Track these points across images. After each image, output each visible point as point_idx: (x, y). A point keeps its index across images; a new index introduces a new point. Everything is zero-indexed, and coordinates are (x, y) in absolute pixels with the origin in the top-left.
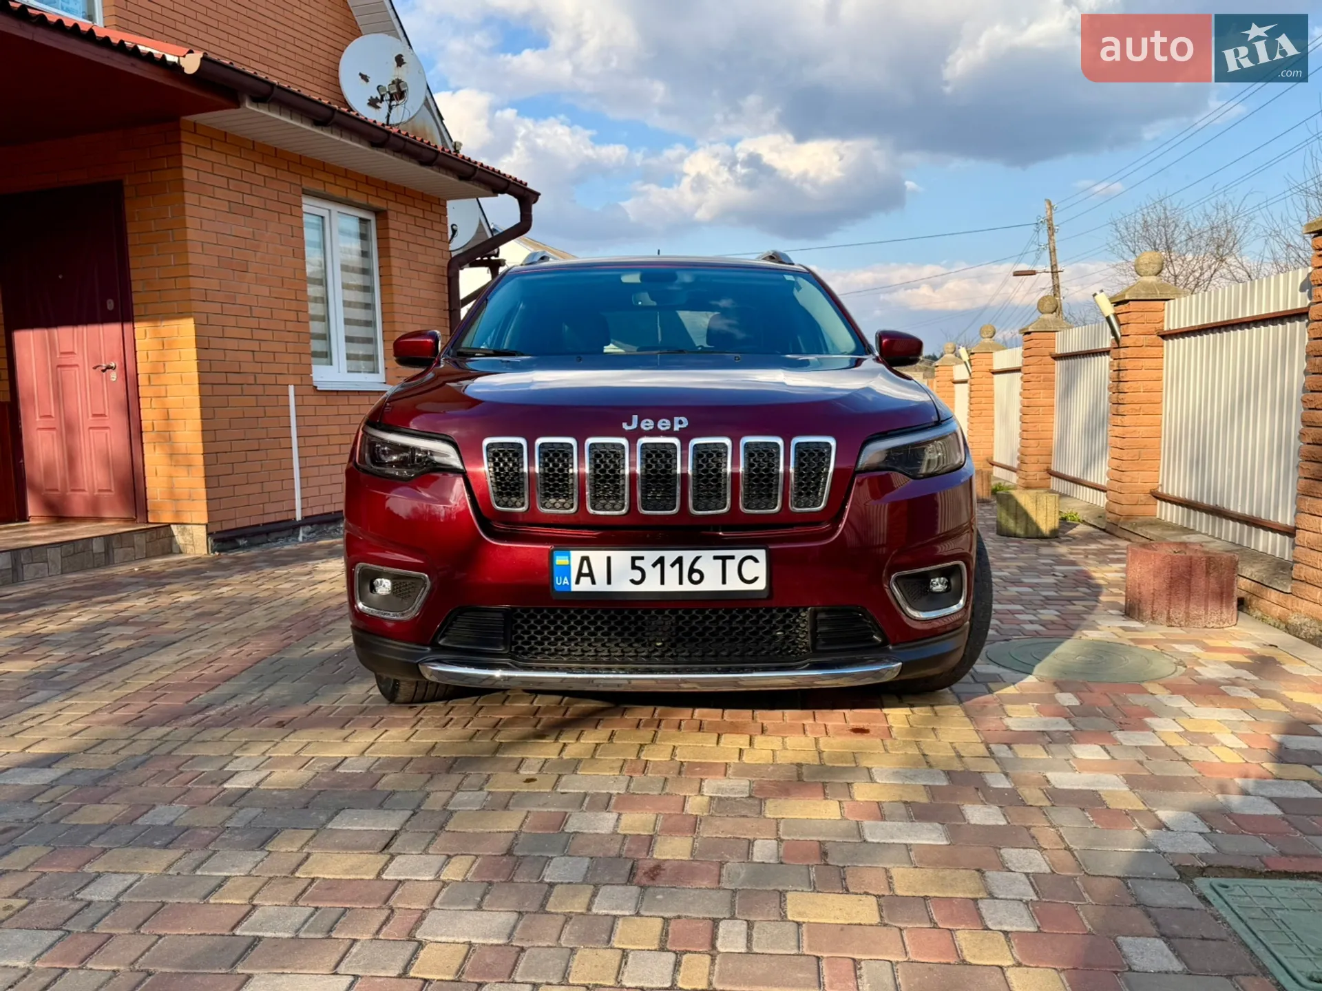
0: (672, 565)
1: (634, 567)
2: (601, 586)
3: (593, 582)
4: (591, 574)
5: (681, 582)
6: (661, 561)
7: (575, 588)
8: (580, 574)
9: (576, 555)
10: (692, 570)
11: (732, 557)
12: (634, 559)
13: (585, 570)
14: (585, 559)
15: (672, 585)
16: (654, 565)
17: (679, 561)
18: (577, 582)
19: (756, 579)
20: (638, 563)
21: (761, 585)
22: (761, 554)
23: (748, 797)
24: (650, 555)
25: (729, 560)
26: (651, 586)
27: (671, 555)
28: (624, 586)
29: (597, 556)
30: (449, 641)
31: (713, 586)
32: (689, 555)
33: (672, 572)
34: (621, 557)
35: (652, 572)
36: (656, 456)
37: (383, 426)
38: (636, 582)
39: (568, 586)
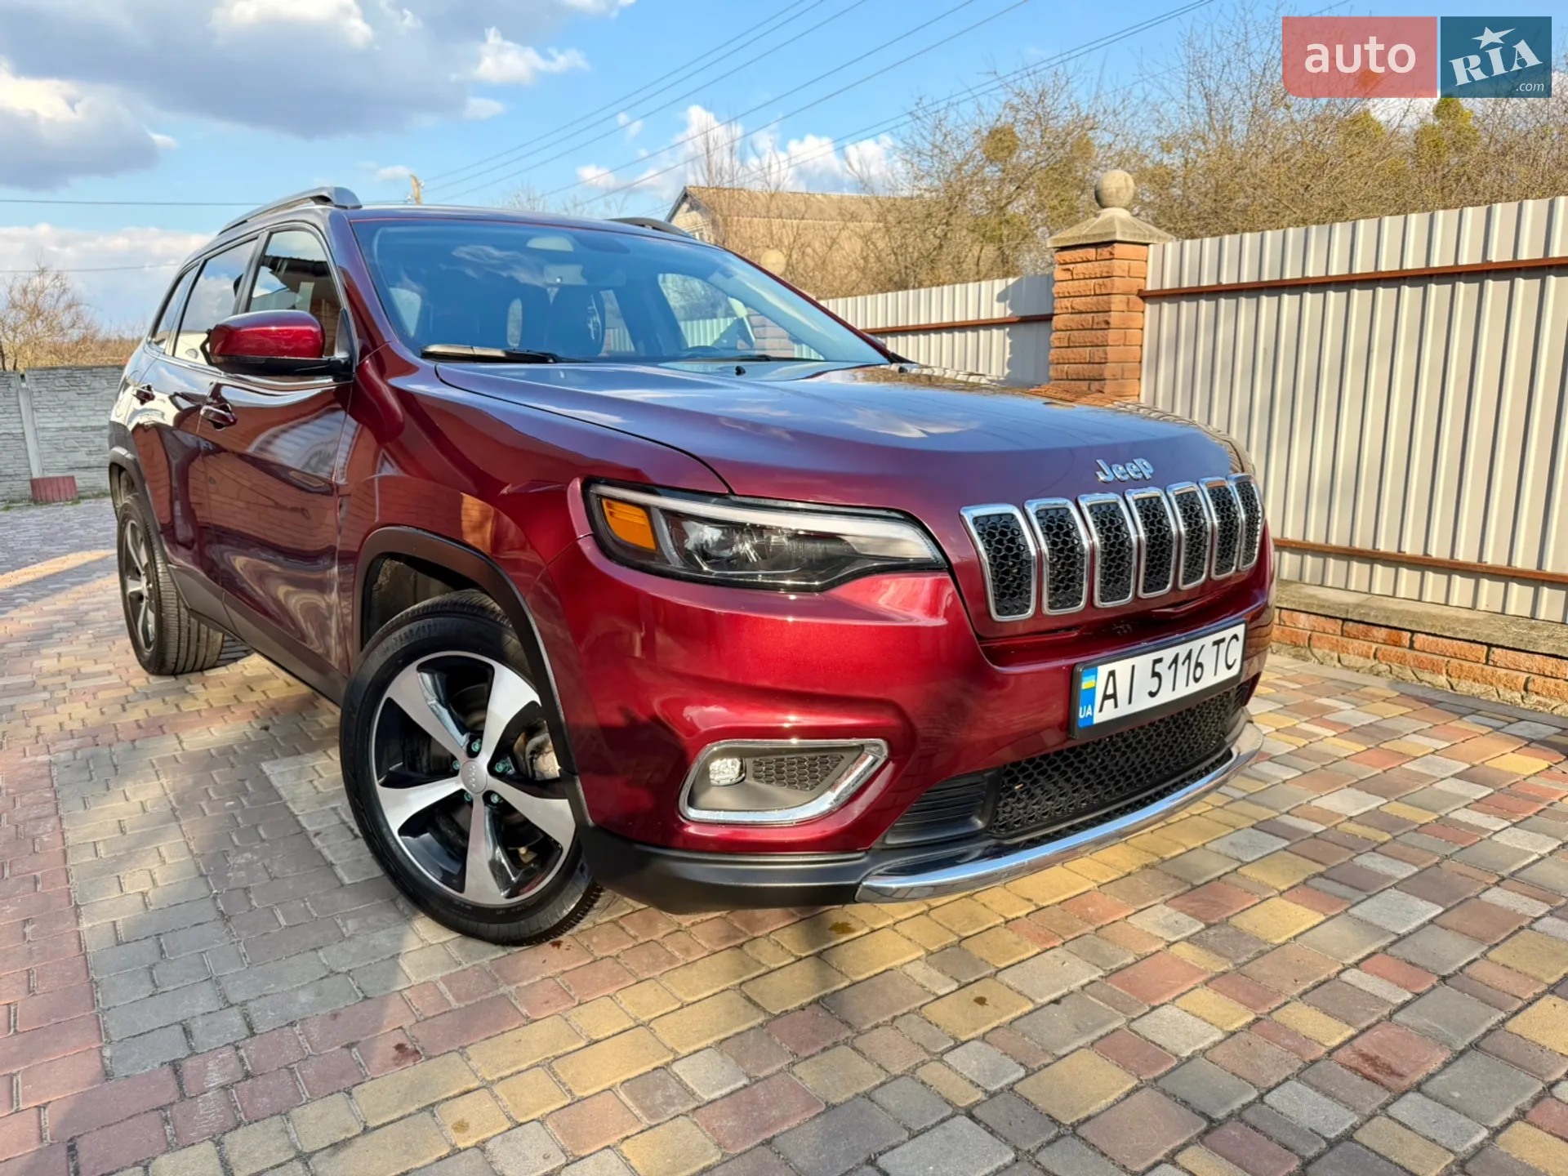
0: (1183, 663)
1: (1155, 674)
2: (1124, 710)
3: (1116, 706)
4: (1114, 696)
5: (1188, 684)
6: (1175, 661)
7: (1098, 718)
8: (1106, 697)
9: (1103, 670)
10: (1197, 665)
11: (1223, 640)
12: (1155, 662)
13: (1110, 690)
14: (1112, 674)
15: (1183, 691)
16: (1170, 667)
17: (1189, 657)
18: (1101, 710)
19: (1235, 662)
20: (1158, 668)
21: (1238, 669)
22: (1240, 630)
23: (1209, 926)
24: (1168, 654)
25: (1221, 645)
26: (1166, 696)
27: (1182, 650)
28: (1143, 703)
29: (1122, 667)
30: (897, 835)
31: (1209, 680)
32: (1195, 645)
33: (1182, 670)
34: (1143, 662)
35: (1167, 677)
36: (1152, 513)
37: (738, 499)
38: (1152, 694)
39: (1091, 717)
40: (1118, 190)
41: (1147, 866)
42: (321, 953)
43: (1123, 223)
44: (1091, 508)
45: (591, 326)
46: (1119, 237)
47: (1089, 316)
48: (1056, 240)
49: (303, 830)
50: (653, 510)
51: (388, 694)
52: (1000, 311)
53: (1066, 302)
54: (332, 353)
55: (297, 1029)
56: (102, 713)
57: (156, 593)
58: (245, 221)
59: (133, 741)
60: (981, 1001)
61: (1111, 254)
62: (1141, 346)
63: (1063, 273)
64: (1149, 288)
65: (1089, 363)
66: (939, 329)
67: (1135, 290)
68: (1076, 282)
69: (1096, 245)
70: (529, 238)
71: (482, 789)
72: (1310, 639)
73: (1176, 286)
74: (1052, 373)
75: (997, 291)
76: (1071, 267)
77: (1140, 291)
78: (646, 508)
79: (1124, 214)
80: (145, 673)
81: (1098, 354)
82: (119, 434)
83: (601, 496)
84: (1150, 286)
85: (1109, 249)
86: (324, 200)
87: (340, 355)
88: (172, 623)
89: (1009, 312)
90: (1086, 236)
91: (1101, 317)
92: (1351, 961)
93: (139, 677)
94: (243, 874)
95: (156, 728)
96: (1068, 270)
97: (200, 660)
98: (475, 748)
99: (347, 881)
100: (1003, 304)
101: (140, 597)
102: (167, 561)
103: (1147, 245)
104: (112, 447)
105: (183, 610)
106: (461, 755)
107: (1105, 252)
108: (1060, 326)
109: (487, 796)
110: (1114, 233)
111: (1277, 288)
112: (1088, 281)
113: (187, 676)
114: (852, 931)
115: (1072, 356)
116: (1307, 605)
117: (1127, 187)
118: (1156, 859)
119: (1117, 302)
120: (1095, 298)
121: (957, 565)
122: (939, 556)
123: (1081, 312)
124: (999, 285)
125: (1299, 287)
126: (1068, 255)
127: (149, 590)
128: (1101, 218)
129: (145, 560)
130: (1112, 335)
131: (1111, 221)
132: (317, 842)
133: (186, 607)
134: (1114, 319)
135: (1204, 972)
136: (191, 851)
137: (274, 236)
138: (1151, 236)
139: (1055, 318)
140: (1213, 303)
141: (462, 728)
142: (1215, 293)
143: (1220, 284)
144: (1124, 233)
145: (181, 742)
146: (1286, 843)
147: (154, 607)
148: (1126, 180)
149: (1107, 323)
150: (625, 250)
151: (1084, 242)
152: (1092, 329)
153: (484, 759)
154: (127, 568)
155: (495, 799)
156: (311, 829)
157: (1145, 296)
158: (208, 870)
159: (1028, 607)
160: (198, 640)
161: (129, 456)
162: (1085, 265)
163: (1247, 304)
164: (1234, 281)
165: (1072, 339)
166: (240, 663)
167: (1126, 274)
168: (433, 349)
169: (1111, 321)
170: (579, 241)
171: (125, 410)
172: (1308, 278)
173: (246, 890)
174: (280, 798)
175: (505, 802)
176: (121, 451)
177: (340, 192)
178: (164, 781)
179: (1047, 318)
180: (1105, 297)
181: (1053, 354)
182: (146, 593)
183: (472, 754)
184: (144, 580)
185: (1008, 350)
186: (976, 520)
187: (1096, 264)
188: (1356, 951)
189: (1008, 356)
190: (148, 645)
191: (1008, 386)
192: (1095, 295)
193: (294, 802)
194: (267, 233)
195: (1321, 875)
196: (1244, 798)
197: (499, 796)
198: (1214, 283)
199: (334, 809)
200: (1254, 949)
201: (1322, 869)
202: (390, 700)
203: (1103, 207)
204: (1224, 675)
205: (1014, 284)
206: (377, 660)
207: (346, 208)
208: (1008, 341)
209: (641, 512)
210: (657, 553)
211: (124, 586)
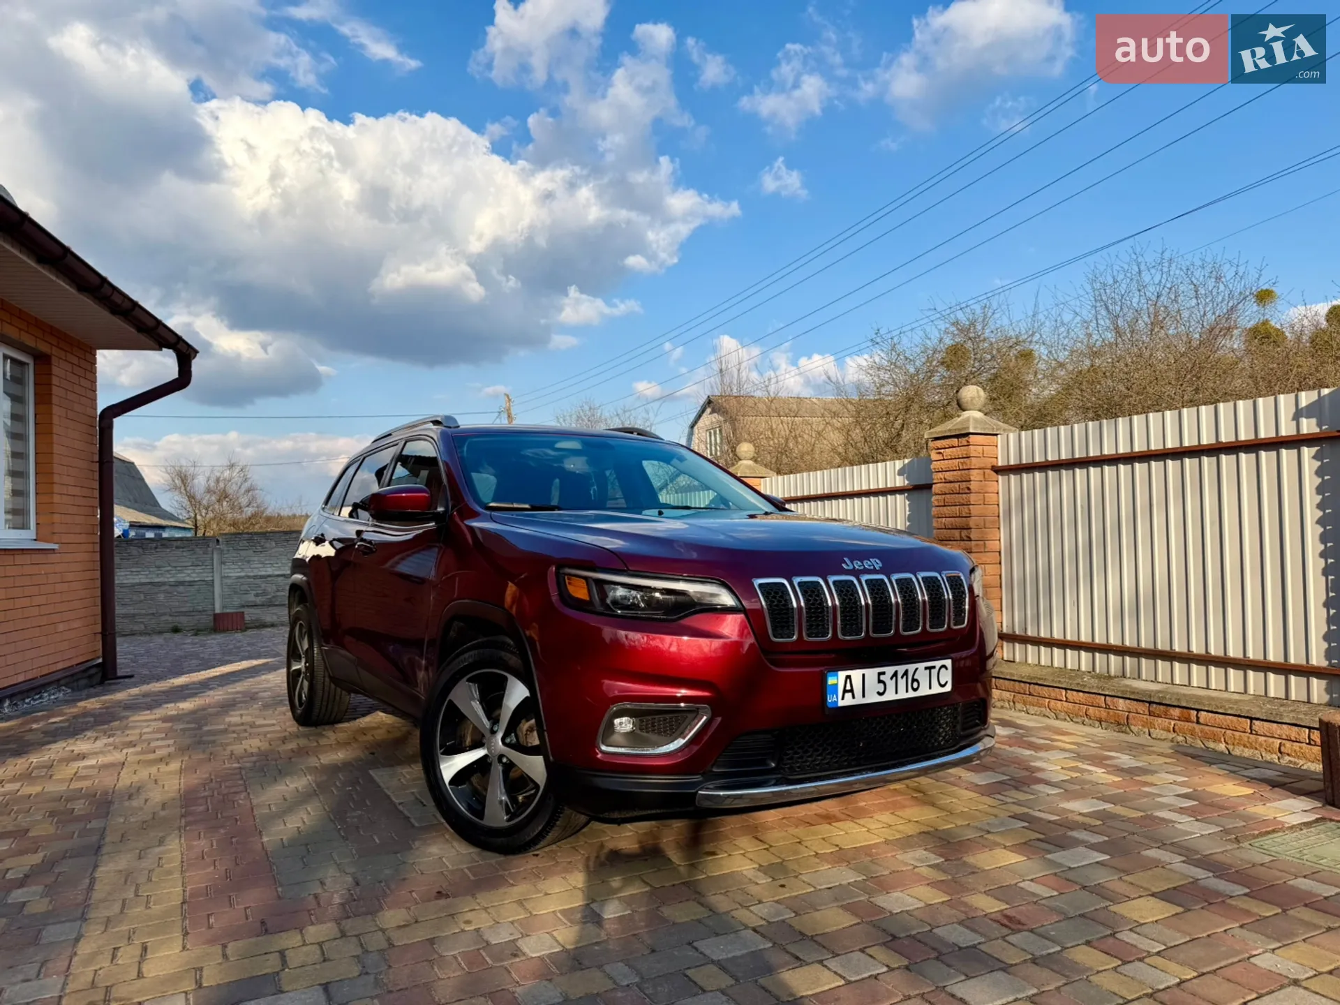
0: (902, 677)
1: (880, 681)
2: (859, 700)
3: (854, 697)
4: (852, 691)
5: (907, 691)
6: (895, 674)
7: (841, 703)
8: (845, 691)
9: (842, 675)
10: (914, 680)
11: (934, 667)
12: (880, 674)
13: (848, 687)
14: (848, 677)
15: (903, 695)
16: (892, 678)
17: (906, 673)
18: (843, 698)
19: (946, 682)
20: (882, 678)
21: (948, 688)
22: (948, 663)
23: (946, 861)
24: (890, 670)
25: (933, 671)
26: (890, 696)
27: (901, 669)
28: (872, 698)
29: (856, 675)
30: (719, 767)
31: (924, 691)
32: (911, 668)
33: (902, 683)
34: (871, 673)
35: (891, 684)
36: (877, 589)
37: (631, 573)
38: (880, 694)
39: (837, 702)
40: (973, 398)
41: (924, 832)
42: (399, 855)
43: (976, 420)
44: (835, 582)
45: (592, 492)
46: (971, 431)
47: (956, 485)
48: (932, 433)
49: (392, 802)
50: (590, 580)
51: (451, 696)
52: (900, 482)
53: (940, 475)
54: (436, 508)
55: (383, 884)
56: (271, 745)
57: (310, 669)
58: (390, 435)
59: (290, 758)
60: (783, 886)
61: (968, 442)
62: (998, 505)
63: (938, 455)
64: (1000, 464)
65: (959, 517)
66: (860, 494)
67: (989, 466)
68: (946, 462)
69: (957, 436)
70: (556, 442)
71: (498, 753)
72: (1128, 718)
73: (1018, 463)
74: (935, 524)
75: (897, 468)
76: (942, 451)
77: (993, 467)
78: (586, 578)
79: (979, 415)
80: (296, 725)
81: (965, 510)
82: (299, 565)
83: (566, 574)
84: (1001, 463)
85: (966, 438)
86: (436, 423)
87: (440, 509)
88: (319, 687)
89: (907, 482)
90: (950, 430)
91: (964, 485)
92: (1030, 878)
93: (292, 726)
94: (356, 820)
95: (302, 752)
96: (940, 453)
97: (333, 717)
98: (495, 729)
99: (417, 825)
100: (902, 477)
101: (298, 672)
102: (320, 646)
103: (996, 435)
104: (293, 573)
105: (327, 679)
106: (487, 734)
107: (963, 441)
108: (937, 491)
109: (501, 756)
110: (968, 428)
111: (1085, 463)
112: (954, 461)
113: (323, 727)
114: (717, 855)
115: (946, 512)
116: (1123, 691)
117: (979, 397)
118: (932, 829)
119: (975, 475)
120: (959, 472)
121: (749, 610)
122: (738, 603)
123: (951, 482)
124: (899, 464)
125: (1100, 461)
126: (939, 443)
127: (306, 667)
128: (961, 418)
129: (306, 646)
130: (973, 498)
131: (968, 419)
132: (401, 808)
133: (330, 677)
134: (973, 486)
135: (928, 879)
136: (325, 810)
137: (408, 444)
138: (997, 430)
139: (934, 486)
140: (1044, 474)
141: (489, 718)
142: (1044, 467)
143: (1047, 461)
144: (975, 428)
145: (319, 759)
146: (1027, 824)
147: (309, 679)
148: (978, 391)
149: (969, 489)
150: (611, 447)
151: (949, 434)
152: (959, 493)
153: (500, 735)
154: (293, 654)
155: (505, 760)
156: (397, 801)
157: (998, 470)
158: (335, 818)
159: (794, 634)
160: (334, 701)
161: (304, 578)
162: (951, 449)
163: (1067, 475)
164: (1056, 458)
165: (946, 500)
166: (358, 720)
167: (981, 455)
168: (492, 505)
169: (971, 487)
170: (585, 443)
171: (307, 550)
172: (1105, 455)
173: (357, 828)
174: (380, 787)
175: (511, 761)
176: (298, 577)
177: (449, 418)
178: (309, 777)
179: (928, 487)
180: (966, 471)
181: (934, 511)
182: (303, 670)
183: (493, 732)
184: (303, 661)
185: (907, 509)
186: (761, 585)
187: (958, 449)
188: (1035, 874)
189: (908, 513)
190: (301, 704)
191: (909, 532)
192: (959, 470)
193: (388, 788)
194: (403, 442)
195: (1039, 840)
196: (1014, 803)
197: (507, 758)
198: (1043, 460)
199: (413, 793)
200: (970, 870)
201: (1042, 836)
202: (450, 701)
203: (964, 410)
204: (936, 690)
205: (909, 463)
206: (445, 678)
207: (450, 427)
208: (907, 503)
209: (584, 581)
210: (590, 602)
211: (289, 667)
